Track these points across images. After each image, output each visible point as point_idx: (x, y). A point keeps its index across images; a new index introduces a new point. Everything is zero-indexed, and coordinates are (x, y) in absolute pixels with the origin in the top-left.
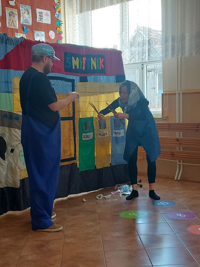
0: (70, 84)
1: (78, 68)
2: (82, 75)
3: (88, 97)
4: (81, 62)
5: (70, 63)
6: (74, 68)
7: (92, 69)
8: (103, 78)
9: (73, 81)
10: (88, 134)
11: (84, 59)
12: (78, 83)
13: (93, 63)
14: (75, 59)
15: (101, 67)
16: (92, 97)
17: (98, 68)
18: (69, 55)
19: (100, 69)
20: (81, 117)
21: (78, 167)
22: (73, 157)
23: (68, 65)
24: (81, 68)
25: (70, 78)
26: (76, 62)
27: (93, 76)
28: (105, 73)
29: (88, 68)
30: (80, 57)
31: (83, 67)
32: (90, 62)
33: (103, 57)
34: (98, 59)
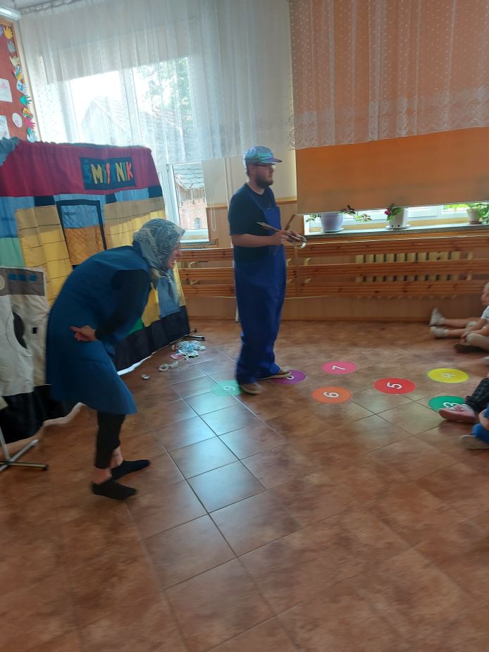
0: (94, 208)
1: (102, 181)
2: (108, 192)
3: (121, 225)
4: (104, 171)
5: (90, 175)
6: (96, 182)
7: (119, 180)
8: (133, 193)
9: (97, 203)
11: (108, 166)
12: (105, 207)
13: (120, 171)
14: (96, 168)
15: (130, 175)
16: (125, 224)
17: (126, 179)
18: (86, 161)
19: (129, 179)
23: (88, 178)
25: (92, 198)
26: (97, 173)
27: (121, 192)
28: (135, 186)
29: (114, 179)
30: (102, 163)
31: (109, 180)
32: (116, 170)
33: (130, 160)
34: (124, 164)
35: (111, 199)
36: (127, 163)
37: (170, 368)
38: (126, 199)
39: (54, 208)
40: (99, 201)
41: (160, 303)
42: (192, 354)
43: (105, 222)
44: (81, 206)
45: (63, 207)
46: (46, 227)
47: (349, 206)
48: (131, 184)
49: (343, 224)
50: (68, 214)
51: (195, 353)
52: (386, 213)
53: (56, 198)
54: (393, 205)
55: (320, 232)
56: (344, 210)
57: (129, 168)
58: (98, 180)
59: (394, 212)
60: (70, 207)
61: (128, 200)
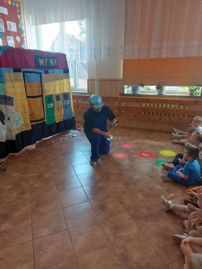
0: (39, 75)
1: (43, 65)
2: (45, 69)
3: (49, 83)
4: (45, 61)
5: (38, 62)
6: (40, 65)
7: (51, 65)
8: (57, 71)
9: (40, 73)
10: (50, 104)
11: (46, 59)
12: (44, 75)
13: (51, 62)
14: (41, 60)
16: (52, 83)
18: (37, 57)
19: (55, 65)
20: (46, 95)
21: (46, 123)
22: (43, 118)
23: (37, 63)
24: (45, 65)
25: (38, 71)
26: (41, 62)
27: (51, 70)
28: (58, 68)
29: (49, 65)
30: (44, 58)
31: (46, 64)
32: (50, 61)
33: (56, 58)
34: (53, 59)
36: (55, 59)
37: (64, 139)
38: (53, 72)
39: (21, 74)
40: (41, 73)
41: (64, 115)
42: (74, 135)
43: (43, 81)
44: (33, 74)
45: (25, 74)
46: (17, 80)
47: (142, 84)
48: (56, 67)
49: (140, 91)
50: (27, 76)
51: (75, 135)
52: (156, 88)
53: (23, 70)
54: (159, 85)
55: (131, 93)
56: (139, 85)
57: (55, 61)
58: (42, 64)
59: (159, 88)
60: (28, 74)
61: (54, 73)
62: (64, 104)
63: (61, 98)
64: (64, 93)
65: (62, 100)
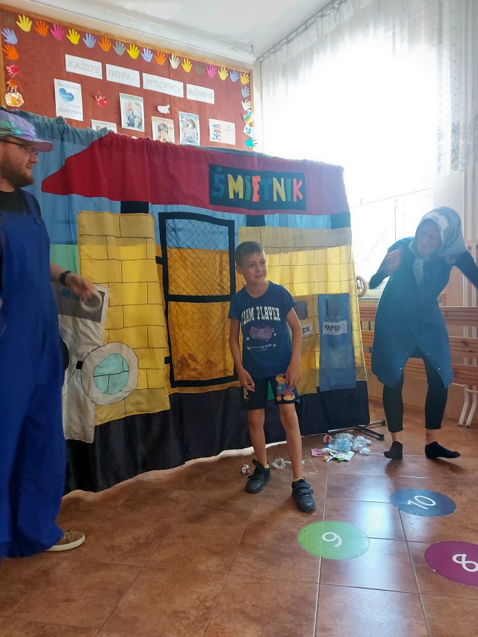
0: (225, 229)
1: (241, 196)
2: (253, 213)
4: (248, 185)
5: (222, 187)
6: (232, 197)
7: (275, 199)
8: (301, 219)
9: (230, 224)
11: (256, 179)
12: (243, 229)
13: (279, 188)
14: (235, 179)
15: (297, 196)
17: (289, 199)
18: (220, 169)
19: (295, 200)
23: (218, 189)
24: (248, 198)
25: (223, 216)
26: (236, 186)
27: (277, 215)
28: (305, 210)
29: (267, 198)
30: (247, 175)
31: (256, 196)
32: (271, 187)
33: (301, 177)
34: (289, 180)
35: (256, 221)
36: (295, 180)
38: (283, 224)
40: (234, 221)
41: (323, 371)
42: (341, 456)
46: (130, 239)
48: (298, 207)
50: (174, 230)
51: (349, 456)
53: (160, 208)
58: (236, 194)
60: (177, 221)
61: (287, 226)
62: (325, 332)
63: (313, 310)
64: (329, 295)
65: (317, 319)
